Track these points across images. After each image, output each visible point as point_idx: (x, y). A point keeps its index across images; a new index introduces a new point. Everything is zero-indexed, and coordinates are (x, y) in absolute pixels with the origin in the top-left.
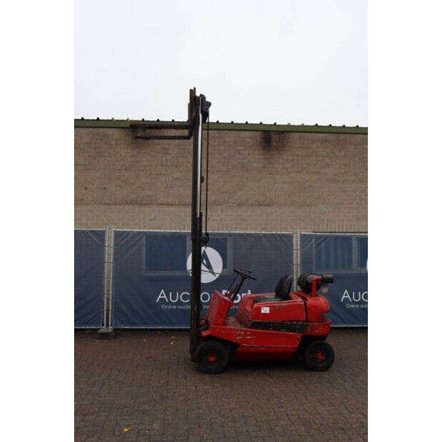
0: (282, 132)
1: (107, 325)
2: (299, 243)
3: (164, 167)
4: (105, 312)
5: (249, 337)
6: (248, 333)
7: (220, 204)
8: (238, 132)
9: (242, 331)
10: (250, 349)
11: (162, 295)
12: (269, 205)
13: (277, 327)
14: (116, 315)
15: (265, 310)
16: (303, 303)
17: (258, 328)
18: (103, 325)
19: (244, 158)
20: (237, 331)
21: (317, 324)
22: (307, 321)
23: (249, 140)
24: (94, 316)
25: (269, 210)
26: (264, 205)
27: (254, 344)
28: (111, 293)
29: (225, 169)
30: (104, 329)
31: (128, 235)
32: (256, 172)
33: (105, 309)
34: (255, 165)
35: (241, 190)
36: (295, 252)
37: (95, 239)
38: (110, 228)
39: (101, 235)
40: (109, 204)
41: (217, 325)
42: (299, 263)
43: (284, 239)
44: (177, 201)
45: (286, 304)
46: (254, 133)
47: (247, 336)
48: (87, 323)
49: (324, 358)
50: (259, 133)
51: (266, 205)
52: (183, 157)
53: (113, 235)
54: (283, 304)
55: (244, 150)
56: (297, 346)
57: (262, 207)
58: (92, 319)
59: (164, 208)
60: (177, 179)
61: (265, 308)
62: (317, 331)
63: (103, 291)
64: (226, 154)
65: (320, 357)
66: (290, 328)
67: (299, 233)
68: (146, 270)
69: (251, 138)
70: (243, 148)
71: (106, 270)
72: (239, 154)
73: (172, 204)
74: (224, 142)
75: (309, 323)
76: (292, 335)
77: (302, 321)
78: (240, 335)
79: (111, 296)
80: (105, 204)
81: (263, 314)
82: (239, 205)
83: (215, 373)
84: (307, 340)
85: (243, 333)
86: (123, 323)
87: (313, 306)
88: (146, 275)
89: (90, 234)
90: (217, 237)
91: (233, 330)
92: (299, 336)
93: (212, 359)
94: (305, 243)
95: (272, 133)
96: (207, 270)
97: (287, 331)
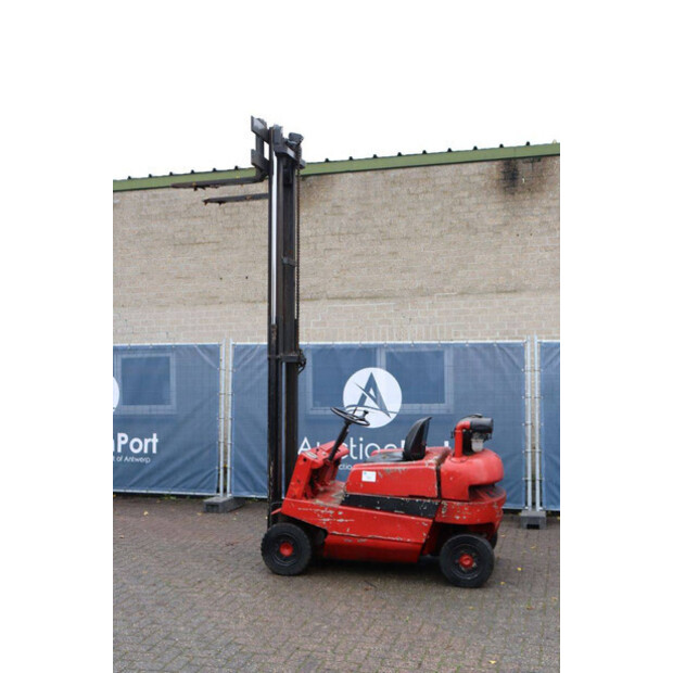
0: (539, 158)
1: (225, 490)
2: (537, 358)
3: (336, 237)
4: (222, 472)
5: (341, 520)
6: (340, 513)
7: (429, 294)
8: (457, 166)
9: (330, 508)
10: (346, 540)
11: (306, 446)
12: (515, 291)
13: (390, 505)
14: (237, 478)
15: (369, 477)
16: (433, 468)
17: (356, 506)
18: (218, 491)
19: (470, 211)
20: (323, 508)
21: (458, 504)
22: (440, 497)
23: (478, 179)
24: (206, 477)
25: (515, 299)
26: (506, 292)
27: (351, 532)
28: (229, 442)
29: (436, 232)
30: (220, 498)
31: (253, 350)
32: (491, 234)
33: (222, 465)
34: (489, 222)
35: (465, 267)
36: (528, 374)
37: (206, 358)
38: (227, 342)
39: (213, 352)
40: (255, 302)
41: (294, 497)
42: (537, 394)
43: (509, 352)
44: (358, 292)
45: (404, 468)
46: (486, 165)
47: (339, 517)
48: (195, 488)
49: (474, 565)
50: (495, 165)
51: (510, 292)
52: (366, 218)
53: (231, 351)
54: (399, 468)
55: (470, 196)
56: (424, 540)
57: (503, 295)
58: (203, 481)
59: (338, 304)
60: (356, 255)
61: (368, 473)
62: (458, 517)
63: (218, 436)
64: (437, 208)
65: (467, 563)
66: (410, 508)
67: (537, 341)
68: (314, 405)
69: (481, 174)
70: (466, 194)
71: (222, 406)
72: (460, 204)
73: (349, 298)
74: (434, 186)
75: (444, 503)
76: (414, 521)
77: (432, 498)
78: (327, 516)
79: (229, 447)
80: (249, 302)
81: (365, 483)
82: (462, 294)
83: (290, 575)
84: (441, 531)
85: (331, 512)
86: (248, 490)
87: (450, 473)
88: (314, 412)
89: (200, 351)
90: (392, 350)
91: (317, 507)
92: (426, 522)
93: (286, 552)
94: (550, 358)
95: (520, 161)
96: (376, 407)
97: (406, 514)
